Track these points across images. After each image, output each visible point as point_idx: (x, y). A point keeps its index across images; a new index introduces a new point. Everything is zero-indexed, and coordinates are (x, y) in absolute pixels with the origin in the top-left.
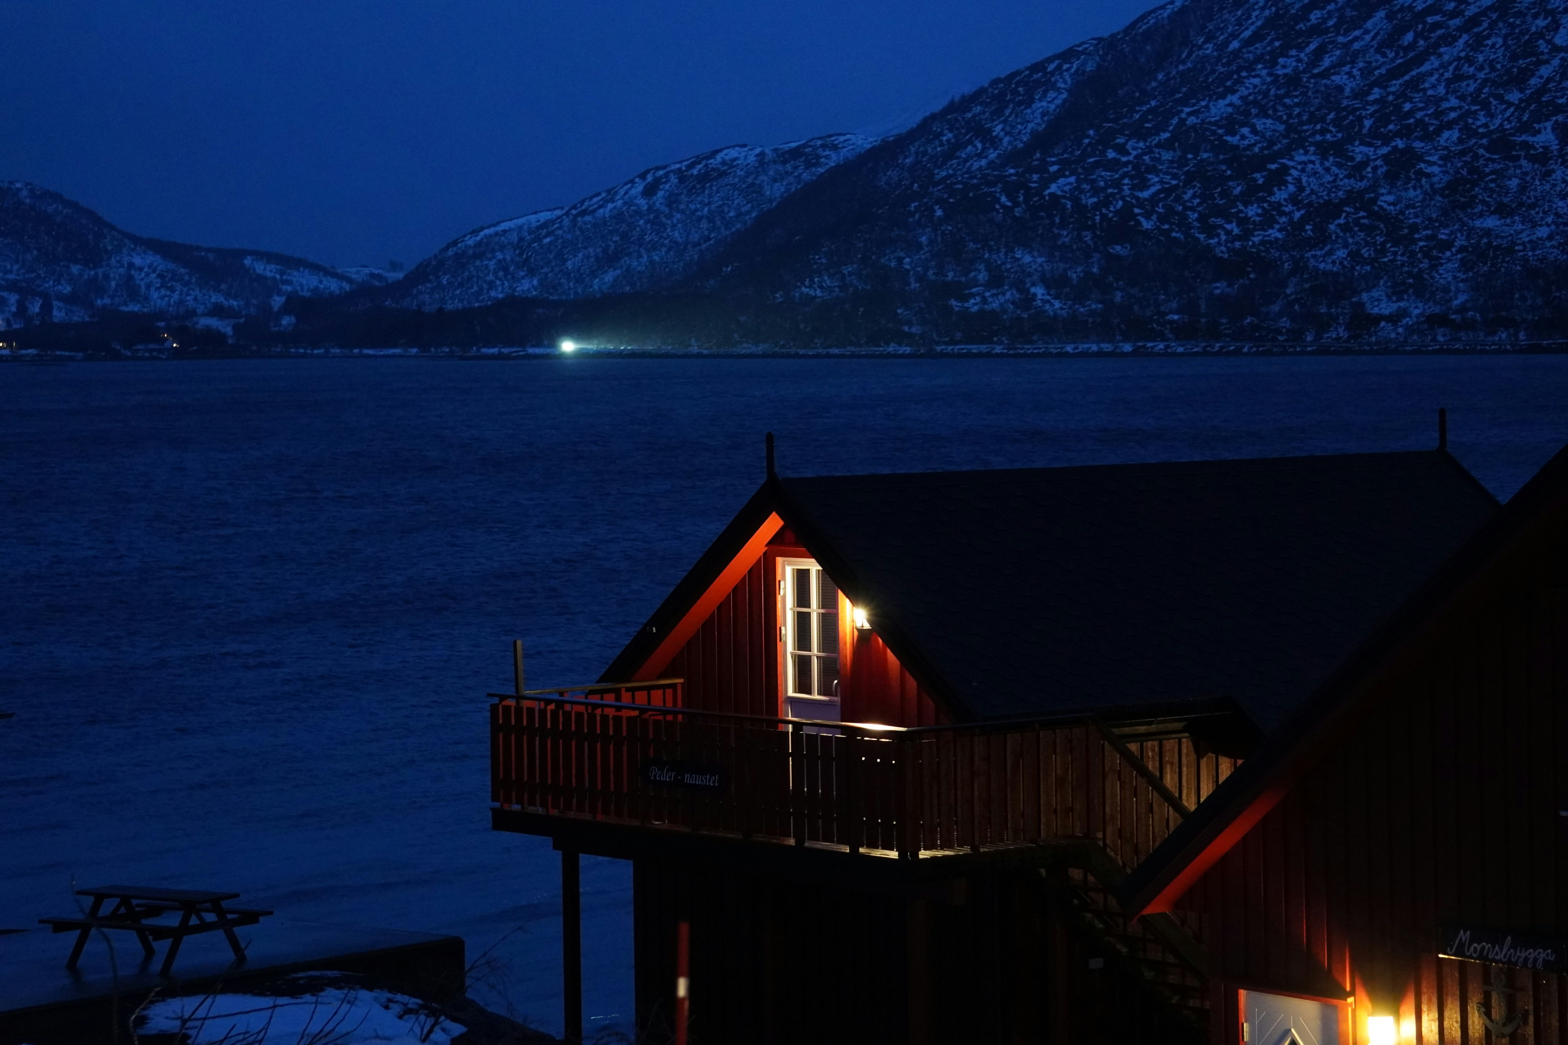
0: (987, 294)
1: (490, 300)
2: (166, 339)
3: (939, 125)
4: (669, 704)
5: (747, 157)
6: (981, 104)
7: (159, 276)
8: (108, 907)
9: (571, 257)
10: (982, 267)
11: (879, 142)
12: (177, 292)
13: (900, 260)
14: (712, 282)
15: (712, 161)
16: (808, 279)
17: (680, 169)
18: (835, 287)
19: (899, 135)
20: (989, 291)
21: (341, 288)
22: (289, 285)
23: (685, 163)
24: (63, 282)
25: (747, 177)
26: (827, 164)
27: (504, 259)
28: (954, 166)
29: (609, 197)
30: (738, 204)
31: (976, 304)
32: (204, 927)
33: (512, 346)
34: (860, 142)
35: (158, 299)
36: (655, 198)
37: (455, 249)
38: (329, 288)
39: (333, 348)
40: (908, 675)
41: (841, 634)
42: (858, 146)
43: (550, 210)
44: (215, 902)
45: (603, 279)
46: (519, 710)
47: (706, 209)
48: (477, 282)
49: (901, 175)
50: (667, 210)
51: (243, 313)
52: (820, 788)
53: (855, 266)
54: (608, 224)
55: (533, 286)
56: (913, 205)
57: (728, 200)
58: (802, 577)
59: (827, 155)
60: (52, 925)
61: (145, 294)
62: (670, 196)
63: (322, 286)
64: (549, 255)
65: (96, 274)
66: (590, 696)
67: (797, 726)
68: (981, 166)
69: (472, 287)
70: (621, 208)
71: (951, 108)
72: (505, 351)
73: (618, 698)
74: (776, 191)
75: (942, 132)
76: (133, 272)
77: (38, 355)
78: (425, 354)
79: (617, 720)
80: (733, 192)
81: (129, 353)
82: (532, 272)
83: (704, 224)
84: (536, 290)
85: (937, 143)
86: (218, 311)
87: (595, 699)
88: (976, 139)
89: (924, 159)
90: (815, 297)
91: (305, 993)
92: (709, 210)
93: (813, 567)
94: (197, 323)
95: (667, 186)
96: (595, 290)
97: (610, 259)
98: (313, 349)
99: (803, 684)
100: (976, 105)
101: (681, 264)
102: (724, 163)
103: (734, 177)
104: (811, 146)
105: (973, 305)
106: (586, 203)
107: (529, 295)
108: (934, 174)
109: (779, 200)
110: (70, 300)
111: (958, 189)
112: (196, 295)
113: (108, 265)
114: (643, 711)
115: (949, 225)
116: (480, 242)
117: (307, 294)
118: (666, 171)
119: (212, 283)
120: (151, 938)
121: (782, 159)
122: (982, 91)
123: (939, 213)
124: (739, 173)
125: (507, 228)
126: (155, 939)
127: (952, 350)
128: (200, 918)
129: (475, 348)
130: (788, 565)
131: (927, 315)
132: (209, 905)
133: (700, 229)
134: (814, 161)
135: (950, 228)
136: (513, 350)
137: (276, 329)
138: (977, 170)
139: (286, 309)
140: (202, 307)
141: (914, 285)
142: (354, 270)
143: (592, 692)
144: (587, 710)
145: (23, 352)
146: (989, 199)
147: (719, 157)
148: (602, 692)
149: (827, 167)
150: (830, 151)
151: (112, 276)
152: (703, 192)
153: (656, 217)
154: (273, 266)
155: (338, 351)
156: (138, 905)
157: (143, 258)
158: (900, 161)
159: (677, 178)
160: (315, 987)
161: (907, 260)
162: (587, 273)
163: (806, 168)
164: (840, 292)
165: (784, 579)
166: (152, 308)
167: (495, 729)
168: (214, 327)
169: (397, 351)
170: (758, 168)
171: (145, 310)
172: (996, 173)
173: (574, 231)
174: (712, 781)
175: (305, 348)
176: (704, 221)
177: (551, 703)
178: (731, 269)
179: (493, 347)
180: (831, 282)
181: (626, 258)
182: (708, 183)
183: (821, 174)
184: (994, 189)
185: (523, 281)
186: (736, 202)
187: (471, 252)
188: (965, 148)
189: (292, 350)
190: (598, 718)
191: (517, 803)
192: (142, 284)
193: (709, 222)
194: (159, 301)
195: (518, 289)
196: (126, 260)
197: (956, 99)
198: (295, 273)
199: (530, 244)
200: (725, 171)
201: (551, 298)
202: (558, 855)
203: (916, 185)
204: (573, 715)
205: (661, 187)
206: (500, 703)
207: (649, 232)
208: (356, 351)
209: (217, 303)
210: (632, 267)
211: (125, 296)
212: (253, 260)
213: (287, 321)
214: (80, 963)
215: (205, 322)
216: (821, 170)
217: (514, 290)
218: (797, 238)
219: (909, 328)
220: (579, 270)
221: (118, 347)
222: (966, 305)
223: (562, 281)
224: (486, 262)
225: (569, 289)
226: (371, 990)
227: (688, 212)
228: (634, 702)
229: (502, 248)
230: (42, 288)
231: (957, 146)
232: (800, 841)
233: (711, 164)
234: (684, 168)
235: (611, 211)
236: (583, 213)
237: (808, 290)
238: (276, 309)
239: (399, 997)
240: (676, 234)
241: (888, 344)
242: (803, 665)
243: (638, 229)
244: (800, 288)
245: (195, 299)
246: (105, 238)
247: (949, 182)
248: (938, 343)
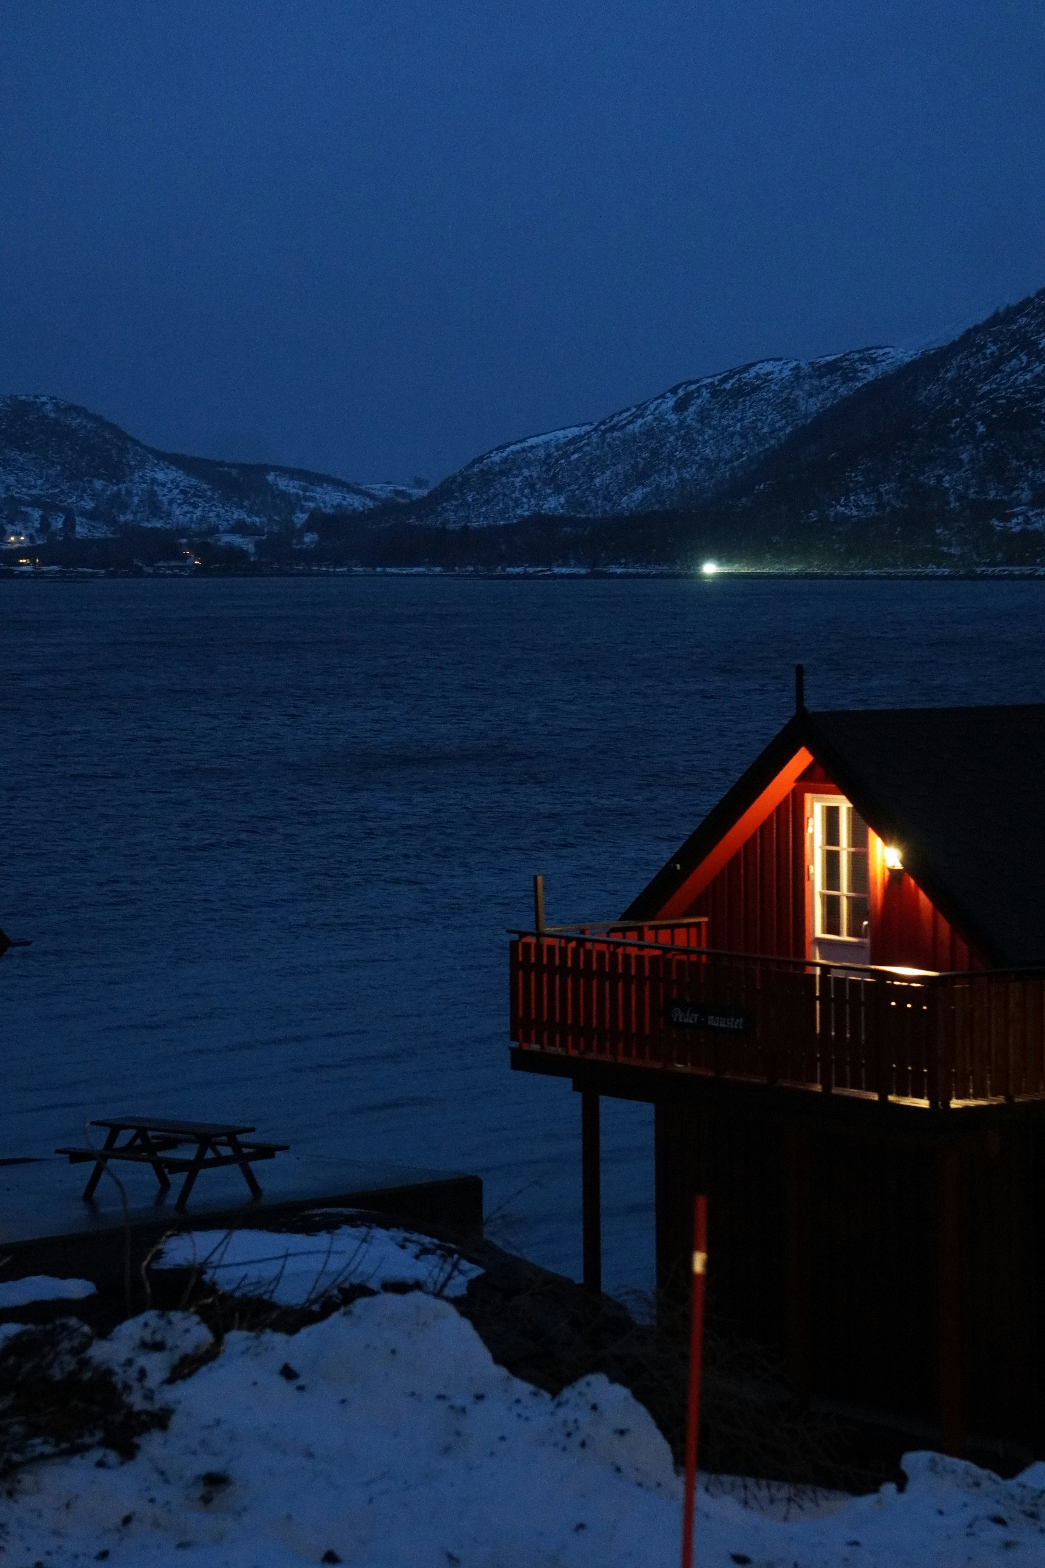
0: (1030, 514)
1: (516, 518)
2: (187, 557)
3: (982, 338)
4: (693, 945)
5: (782, 371)
6: (1027, 315)
7: (183, 492)
8: (124, 1138)
9: (599, 474)
10: (1025, 485)
11: (919, 354)
12: (200, 509)
13: (940, 478)
14: (744, 500)
15: (746, 375)
16: (843, 498)
17: (712, 384)
18: (871, 505)
19: (941, 347)
20: (1032, 510)
21: (364, 505)
22: (312, 502)
23: (719, 377)
24: (86, 497)
25: (782, 391)
26: (865, 378)
27: (531, 476)
28: (998, 380)
29: (639, 412)
30: (772, 420)
31: (1018, 524)
32: (220, 1161)
33: (537, 566)
34: (901, 355)
35: (180, 515)
36: (686, 413)
37: (481, 466)
38: (352, 505)
39: (356, 566)
40: (941, 919)
41: (871, 874)
42: (897, 359)
43: (578, 426)
44: (231, 1135)
45: (632, 497)
46: (539, 947)
47: (739, 425)
48: (503, 500)
49: (942, 389)
50: (698, 426)
51: (266, 530)
52: (848, 1030)
53: (893, 484)
54: (638, 440)
55: (560, 504)
56: (954, 421)
57: (762, 415)
58: (832, 814)
59: (866, 369)
60: (67, 1155)
61: (167, 509)
62: (701, 412)
63: (345, 503)
64: (576, 472)
65: (120, 489)
66: (612, 934)
67: (825, 969)
68: (1026, 381)
69: (498, 504)
70: (651, 424)
71: (996, 319)
72: (531, 570)
73: (641, 937)
74: (812, 406)
75: (985, 344)
76: (156, 488)
77: (60, 571)
78: (449, 573)
79: (640, 959)
80: (767, 407)
81: (150, 570)
82: (559, 490)
83: (737, 441)
84: (562, 508)
85: (980, 356)
86: (240, 528)
87: (617, 938)
88: (1021, 353)
89: (966, 373)
90: (851, 516)
91: (320, 1230)
92: (741, 427)
93: (844, 804)
94: (219, 540)
95: (699, 401)
96: (623, 507)
97: (639, 477)
98: (335, 568)
99: (832, 925)
100: (1021, 317)
101: (713, 481)
102: (757, 377)
103: (768, 391)
104: (848, 360)
105: (1015, 525)
106: (616, 419)
107: (556, 513)
108: (977, 389)
109: (815, 415)
110: (92, 516)
111: (1001, 404)
112: (219, 512)
113: (131, 481)
114: (666, 950)
115: (992, 442)
116: (506, 459)
117: (330, 511)
118: (698, 385)
119: (235, 499)
120: (166, 1171)
121: (818, 373)
122: (1028, 301)
123: (981, 429)
124: (773, 387)
125: (534, 444)
126: (170, 1172)
127: (993, 571)
128: (216, 1152)
129: (500, 568)
130: (818, 801)
131: (967, 536)
132: (224, 1138)
133: (732, 445)
134: (852, 375)
135: (992, 445)
136: (539, 569)
137: (298, 547)
138: (1022, 384)
139: (309, 527)
140: (225, 523)
141: (954, 504)
142: (378, 486)
143: (613, 930)
144: (608, 949)
145: (46, 568)
146: (1034, 415)
147: (753, 371)
148: (624, 930)
149: (865, 382)
150: (868, 364)
151: (135, 491)
152: (736, 407)
153: (687, 433)
154: (296, 482)
155: (361, 569)
156: (154, 1137)
157: (166, 474)
158: (940, 376)
159: (710, 393)
160: (330, 1225)
161: (947, 478)
162: (616, 490)
163: (843, 383)
164: (876, 511)
165: (812, 815)
166: (174, 525)
167: (514, 966)
168: (236, 544)
169: (421, 570)
170: (792, 382)
171: (168, 526)
172: (1041, 387)
173: (603, 448)
174: (736, 1024)
175: (327, 566)
176: (737, 437)
177: (573, 941)
178: (764, 487)
179: (518, 567)
180: (867, 501)
181: (656, 475)
182: (740, 398)
183: (859, 389)
184: (1039, 404)
185: (549, 499)
186: (770, 417)
187: (497, 468)
188: (1010, 361)
189: (315, 568)
190: (620, 957)
191: (536, 1043)
192: (165, 500)
193: (742, 438)
194: (181, 517)
195: (544, 507)
196: (149, 475)
197: (1001, 310)
198: (318, 489)
199: (557, 460)
200: (759, 385)
201: (578, 516)
202: (578, 1097)
203: (957, 400)
204: (594, 954)
205: (693, 402)
206: (520, 940)
207: (679, 448)
208: (379, 569)
209: (240, 519)
210: (662, 484)
211: (147, 512)
212: (276, 476)
213: (309, 538)
214: (97, 1194)
215: (227, 539)
216: (859, 385)
217: (541, 507)
218: (833, 455)
219: (949, 549)
220: (607, 488)
221: (140, 564)
222: (1008, 525)
223: (589, 498)
224: (512, 479)
225: (597, 507)
226: (387, 1229)
227: (720, 428)
228: (656, 941)
229: (529, 464)
230: (65, 504)
231: (1000, 360)
232: (827, 1087)
233: (744, 378)
234: (716, 383)
235: (640, 426)
236: (612, 429)
237: (843, 508)
238: (298, 526)
239: (415, 1236)
240: (708, 450)
241: (926, 566)
242: (831, 905)
243: (668, 445)
244: (835, 506)
245: (218, 516)
246: (128, 453)
247: (991, 397)
248: (978, 565)
